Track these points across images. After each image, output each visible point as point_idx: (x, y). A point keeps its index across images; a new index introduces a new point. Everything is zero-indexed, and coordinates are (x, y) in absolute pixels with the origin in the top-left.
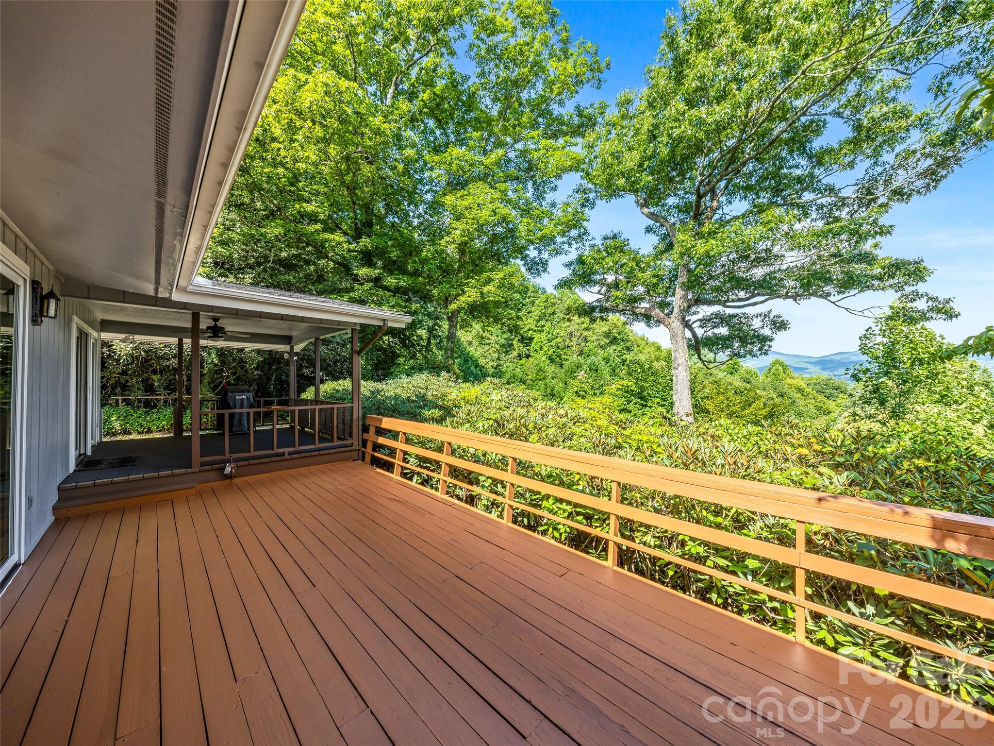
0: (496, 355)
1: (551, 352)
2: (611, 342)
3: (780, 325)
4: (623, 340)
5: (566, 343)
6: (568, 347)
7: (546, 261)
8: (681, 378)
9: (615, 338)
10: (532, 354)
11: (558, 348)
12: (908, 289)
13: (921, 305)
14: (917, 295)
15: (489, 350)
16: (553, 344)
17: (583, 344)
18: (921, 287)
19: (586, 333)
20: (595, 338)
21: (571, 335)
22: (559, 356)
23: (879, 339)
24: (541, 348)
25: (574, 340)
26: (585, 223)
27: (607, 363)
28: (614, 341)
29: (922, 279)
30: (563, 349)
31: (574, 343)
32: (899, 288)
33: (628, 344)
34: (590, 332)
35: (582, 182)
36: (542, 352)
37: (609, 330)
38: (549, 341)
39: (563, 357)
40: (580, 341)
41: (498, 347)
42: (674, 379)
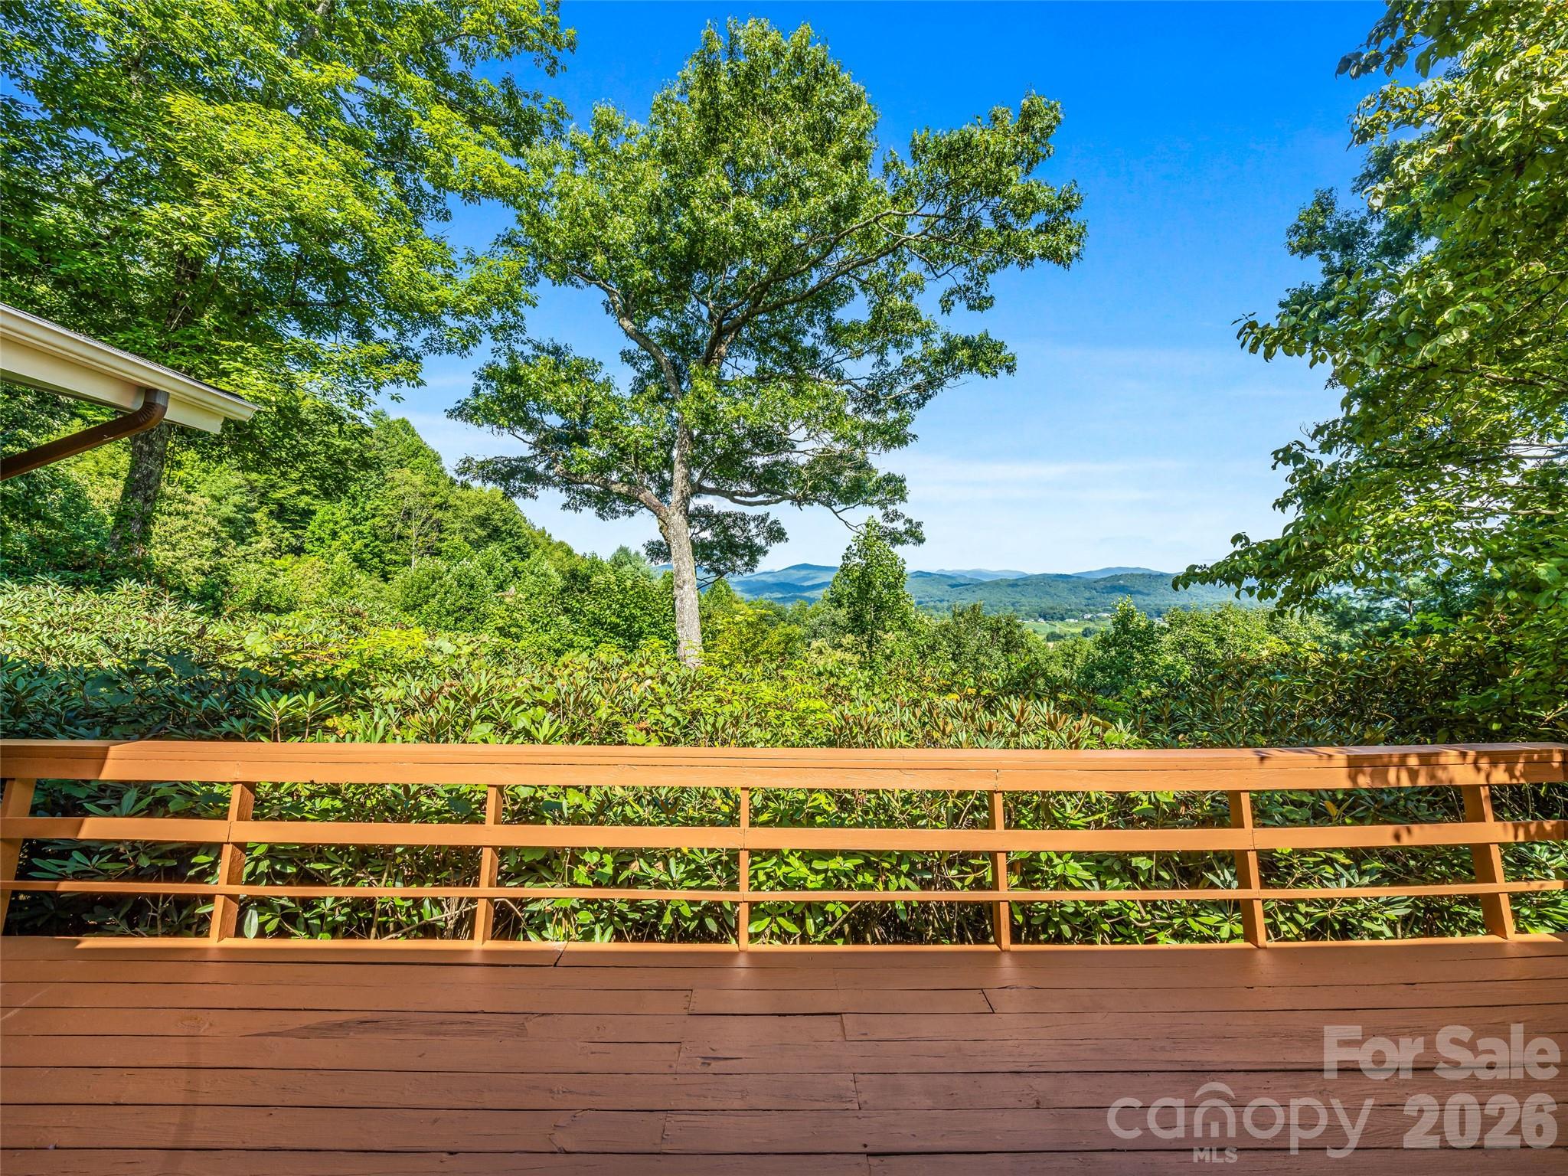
0: (209, 544)
1: (359, 544)
2: (489, 536)
3: (777, 534)
4: (510, 534)
5: (396, 530)
6: (400, 537)
7: (418, 356)
8: (688, 602)
9: (496, 530)
10: (308, 546)
11: (377, 537)
12: (890, 508)
13: (900, 526)
14: (897, 516)
15: (184, 529)
16: (365, 528)
17: (435, 534)
18: (900, 507)
19: (439, 515)
20: (458, 525)
21: (408, 514)
22: (379, 555)
23: (858, 560)
24: (334, 535)
25: (415, 524)
26: (525, 310)
27: (490, 572)
28: (495, 534)
29: (903, 499)
30: (386, 541)
31: (413, 532)
32: (882, 505)
33: (520, 542)
34: (450, 514)
35: (518, 228)
36: (336, 544)
37: (487, 513)
38: (355, 521)
39: (388, 557)
40: (426, 528)
41: (214, 523)
42: (677, 603)
